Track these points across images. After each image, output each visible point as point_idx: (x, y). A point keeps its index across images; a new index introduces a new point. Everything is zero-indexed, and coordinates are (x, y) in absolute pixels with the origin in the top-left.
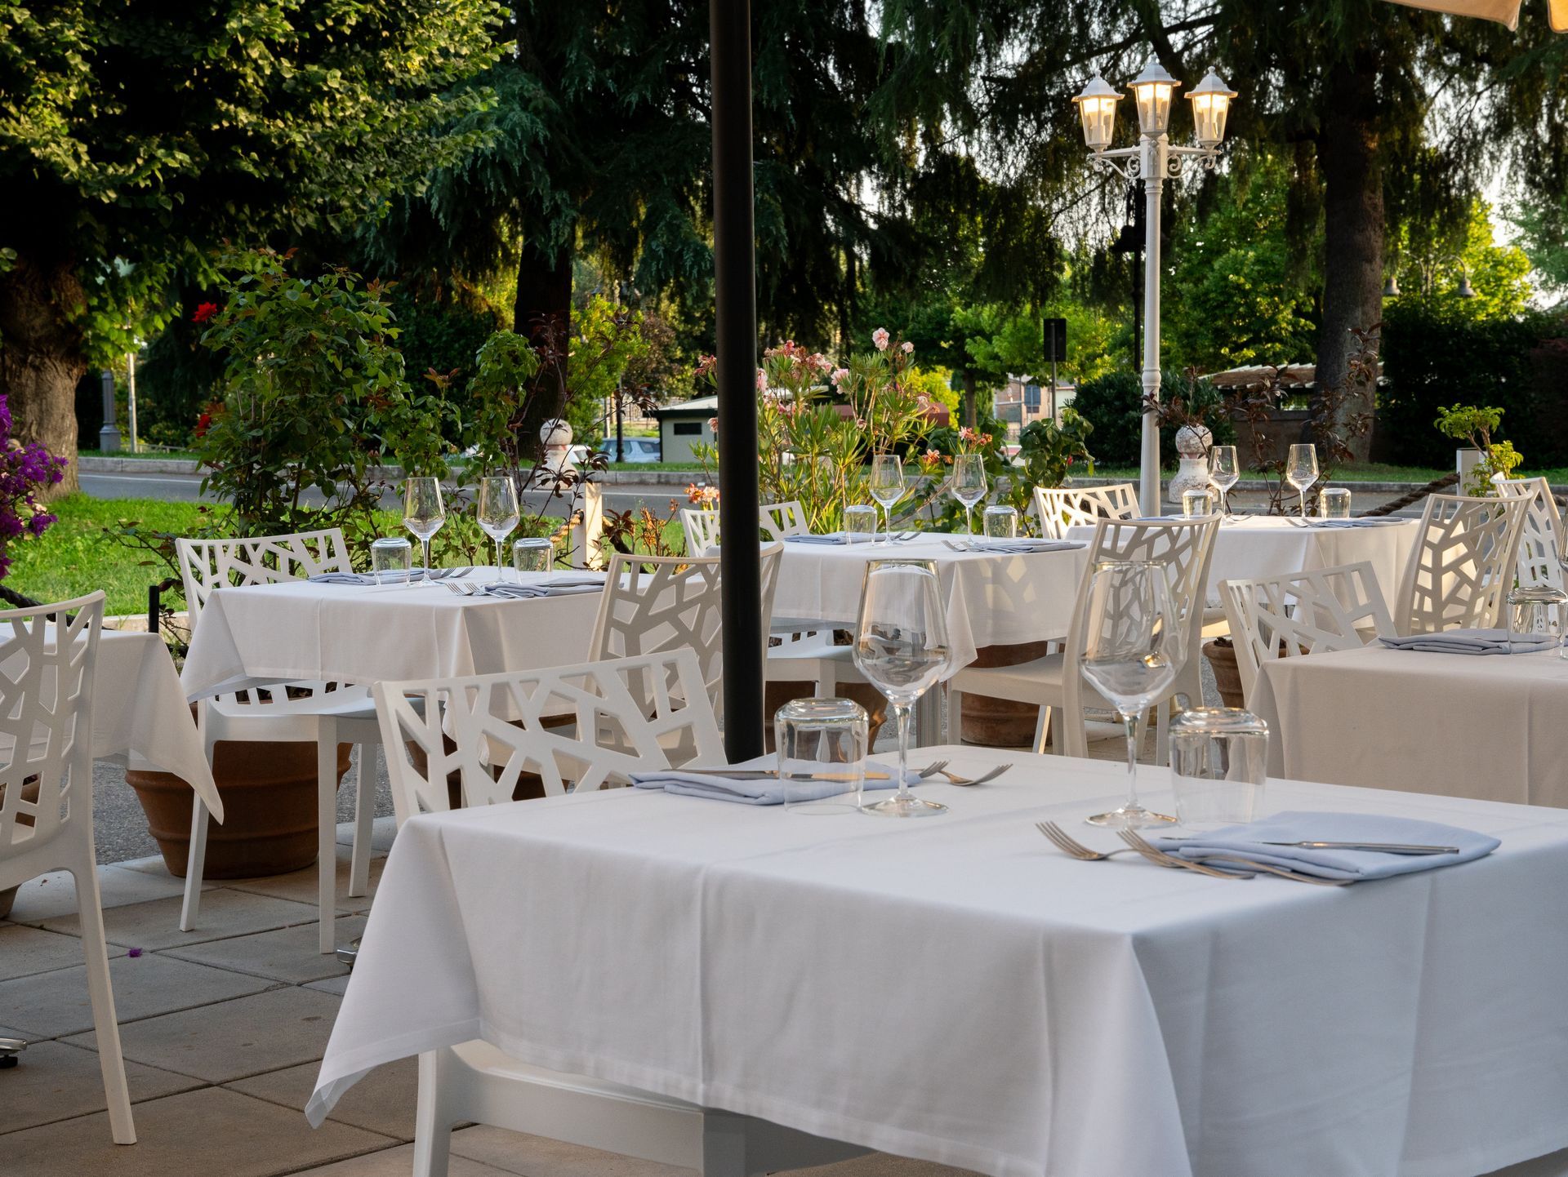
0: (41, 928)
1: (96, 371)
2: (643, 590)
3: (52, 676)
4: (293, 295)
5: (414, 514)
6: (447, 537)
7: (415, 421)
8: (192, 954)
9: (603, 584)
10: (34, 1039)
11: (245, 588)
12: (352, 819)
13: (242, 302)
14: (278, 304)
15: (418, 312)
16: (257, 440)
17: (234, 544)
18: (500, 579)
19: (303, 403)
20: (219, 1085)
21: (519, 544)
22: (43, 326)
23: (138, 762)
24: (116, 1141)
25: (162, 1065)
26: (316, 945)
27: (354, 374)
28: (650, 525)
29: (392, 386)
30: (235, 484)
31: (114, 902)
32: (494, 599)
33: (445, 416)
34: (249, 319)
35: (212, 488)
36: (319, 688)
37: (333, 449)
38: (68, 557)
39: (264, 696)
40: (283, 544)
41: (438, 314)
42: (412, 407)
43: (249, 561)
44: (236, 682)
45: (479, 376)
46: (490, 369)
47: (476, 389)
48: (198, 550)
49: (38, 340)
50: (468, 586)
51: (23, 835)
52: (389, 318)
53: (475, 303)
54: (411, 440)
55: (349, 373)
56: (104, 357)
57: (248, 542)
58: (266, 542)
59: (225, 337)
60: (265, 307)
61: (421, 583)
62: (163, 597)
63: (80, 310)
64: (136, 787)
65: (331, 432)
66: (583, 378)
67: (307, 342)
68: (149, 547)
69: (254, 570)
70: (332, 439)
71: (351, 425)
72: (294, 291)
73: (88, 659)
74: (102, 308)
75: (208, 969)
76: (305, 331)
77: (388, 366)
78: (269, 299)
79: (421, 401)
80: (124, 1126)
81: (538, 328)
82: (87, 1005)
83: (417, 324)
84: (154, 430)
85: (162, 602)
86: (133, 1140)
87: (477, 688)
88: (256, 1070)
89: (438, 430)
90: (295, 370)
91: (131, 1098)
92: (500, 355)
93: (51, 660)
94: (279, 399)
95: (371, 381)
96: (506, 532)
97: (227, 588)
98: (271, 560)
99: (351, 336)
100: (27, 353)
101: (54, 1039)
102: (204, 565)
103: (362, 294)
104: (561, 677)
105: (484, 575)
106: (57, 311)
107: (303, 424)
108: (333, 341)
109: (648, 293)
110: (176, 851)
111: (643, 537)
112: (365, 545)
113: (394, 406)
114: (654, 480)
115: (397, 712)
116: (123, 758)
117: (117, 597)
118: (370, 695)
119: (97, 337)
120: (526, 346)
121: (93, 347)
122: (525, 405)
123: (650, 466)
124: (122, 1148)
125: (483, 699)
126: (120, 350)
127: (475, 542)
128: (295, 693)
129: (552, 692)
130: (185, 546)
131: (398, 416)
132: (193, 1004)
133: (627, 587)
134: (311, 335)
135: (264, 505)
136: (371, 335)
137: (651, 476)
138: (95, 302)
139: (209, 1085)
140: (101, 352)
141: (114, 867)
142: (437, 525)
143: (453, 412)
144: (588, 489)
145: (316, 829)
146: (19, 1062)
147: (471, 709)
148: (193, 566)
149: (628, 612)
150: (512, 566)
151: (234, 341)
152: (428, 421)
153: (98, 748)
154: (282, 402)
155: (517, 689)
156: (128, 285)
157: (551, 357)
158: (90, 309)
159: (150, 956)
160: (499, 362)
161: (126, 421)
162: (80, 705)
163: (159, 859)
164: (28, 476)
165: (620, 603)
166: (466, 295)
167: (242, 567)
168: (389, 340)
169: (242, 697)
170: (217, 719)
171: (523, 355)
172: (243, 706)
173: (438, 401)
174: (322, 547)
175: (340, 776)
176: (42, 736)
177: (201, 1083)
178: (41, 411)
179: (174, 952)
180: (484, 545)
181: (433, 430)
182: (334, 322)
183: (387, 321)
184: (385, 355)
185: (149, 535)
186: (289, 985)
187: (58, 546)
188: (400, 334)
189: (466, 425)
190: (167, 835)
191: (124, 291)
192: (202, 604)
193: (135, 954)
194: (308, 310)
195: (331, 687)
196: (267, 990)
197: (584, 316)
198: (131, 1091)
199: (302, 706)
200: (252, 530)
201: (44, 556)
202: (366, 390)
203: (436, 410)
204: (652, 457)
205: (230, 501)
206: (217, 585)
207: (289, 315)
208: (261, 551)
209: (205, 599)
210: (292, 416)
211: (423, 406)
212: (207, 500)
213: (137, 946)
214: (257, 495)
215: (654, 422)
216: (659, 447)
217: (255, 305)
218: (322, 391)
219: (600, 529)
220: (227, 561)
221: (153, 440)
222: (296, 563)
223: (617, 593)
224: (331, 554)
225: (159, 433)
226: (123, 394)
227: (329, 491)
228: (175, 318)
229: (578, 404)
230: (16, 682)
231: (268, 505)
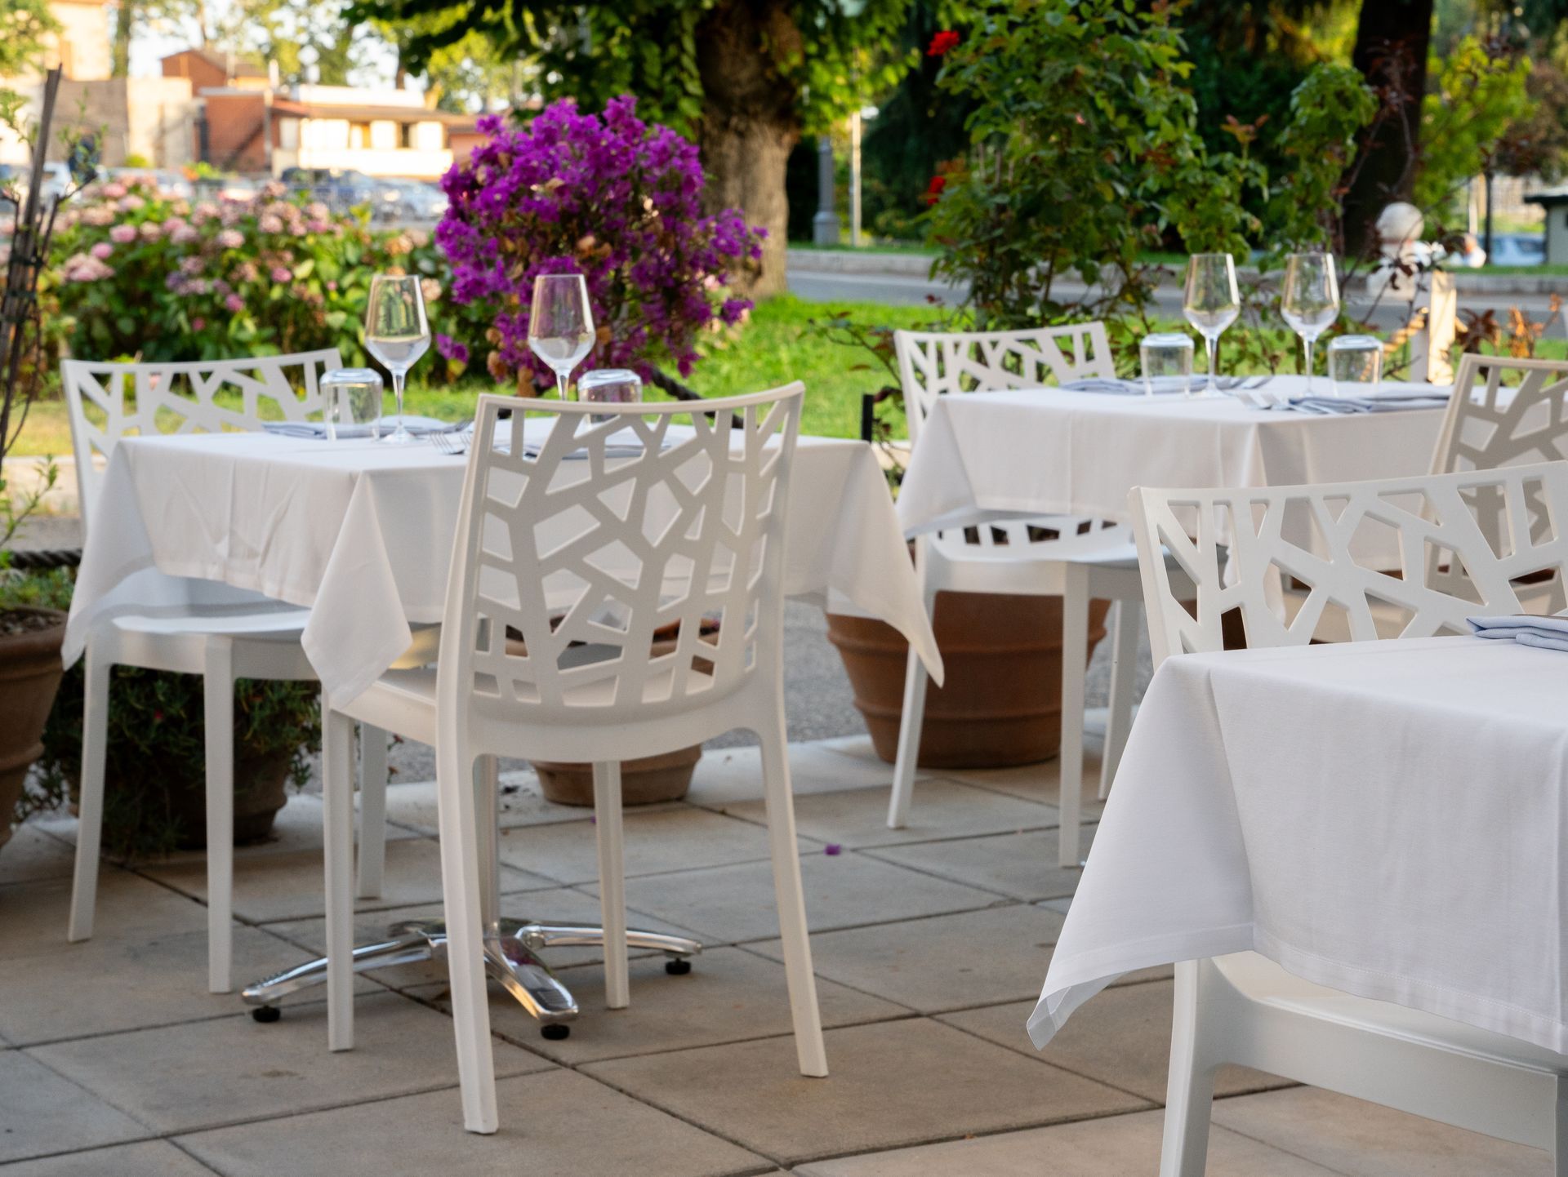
0: (723, 813)
1: (812, 140)
2: (1503, 408)
3: (738, 487)
4: (1056, 18)
5: (1198, 303)
6: (1242, 341)
7: (1206, 186)
8: (903, 856)
9: (1446, 398)
10: (711, 943)
11: (980, 395)
12: (1106, 705)
13: (991, 29)
14: (1036, 32)
15: (1222, 62)
16: (1001, 208)
17: (967, 339)
18: (1309, 391)
19: (1063, 161)
20: (930, 1015)
21: (1337, 344)
22: (751, 80)
23: (841, 604)
24: (804, 1070)
25: (863, 987)
26: (1055, 855)
27: (1130, 122)
28: (1520, 330)
29: (1179, 141)
30: (971, 266)
31: (808, 789)
32: (1301, 414)
33: (1246, 181)
34: (998, 51)
35: (944, 269)
36: (1068, 528)
37: (1099, 223)
38: (769, 371)
39: (999, 536)
40: (1030, 342)
41: (1247, 64)
42: (1203, 169)
43: (986, 364)
44: (963, 516)
45: (1295, 124)
46: (1310, 116)
47: (1290, 142)
48: (923, 347)
49: (744, 99)
50: (1266, 398)
51: (701, 684)
52: (1178, 47)
53: (1299, 50)
54: (1199, 212)
55: (1123, 122)
56: (822, 121)
57: (985, 338)
58: (1009, 339)
59: (966, 76)
60: (1019, 35)
61: (1204, 394)
62: (878, 408)
63: (796, 60)
64: (842, 647)
65: (1096, 200)
66: (1441, 151)
67: (1069, 80)
68: (864, 344)
69: (992, 374)
70: (1097, 208)
71: (1122, 191)
72: (1057, 12)
73: (782, 468)
74: (821, 55)
75: (922, 877)
76: (1069, 65)
77: (1176, 113)
78: (1024, 24)
79: (1215, 160)
80: (813, 1056)
81: (1378, 62)
82: (772, 908)
83: (1220, 78)
84: (881, 220)
85: (876, 415)
86: (823, 1071)
87: (1267, 503)
88: (976, 1001)
89: (1237, 198)
90: (1054, 117)
91: (822, 1022)
92: (1323, 97)
93: (737, 467)
94: (1032, 155)
95: (1151, 134)
96: (1321, 328)
97: (958, 395)
98: (1015, 364)
99: (1127, 72)
100: (729, 113)
101: (734, 945)
102: (929, 365)
103: (1145, 17)
104: (1381, 494)
105: (1287, 384)
106: (767, 61)
107: (1061, 190)
108: (1104, 80)
109: (1537, 31)
110: (885, 727)
111: (1510, 346)
112: (1134, 350)
113: (1177, 166)
114: (1532, 288)
115: (1159, 527)
116: (817, 597)
117: (826, 421)
118: (1132, 540)
119: (815, 94)
120: (1360, 84)
121: (810, 108)
122: (1354, 165)
123: (1529, 270)
124: (810, 1081)
125: (1274, 518)
126: (842, 110)
127: (1280, 349)
128: (1040, 535)
129: (1368, 514)
130: (906, 341)
131: (1184, 180)
132: (901, 915)
133: (1482, 402)
134: (1076, 73)
135: (1008, 293)
136: (1154, 71)
137: (1529, 283)
138: (812, 48)
139: (917, 1015)
140: (818, 112)
141: (811, 747)
142: (1229, 317)
143: (1257, 175)
144: (1438, 279)
145: (1057, 714)
146: (693, 969)
147: (1257, 532)
148: (917, 370)
149: (1482, 435)
150: (1326, 375)
151: (978, 81)
152: (1224, 187)
153: (792, 584)
154: (1035, 159)
155: (1320, 508)
156: (854, 27)
157: (1395, 101)
158: (807, 57)
159: (851, 856)
160: (1321, 105)
161: (846, 208)
162: (771, 525)
163: (865, 740)
164: (722, 250)
165: (1471, 422)
166: (1288, 40)
167: (977, 370)
168: (1177, 80)
169: (972, 536)
170: (939, 563)
171: (1355, 95)
172: (972, 547)
173: (1237, 161)
174: (1079, 350)
175: (1091, 645)
176: (724, 565)
177: (906, 1012)
178: (744, 188)
179: (880, 853)
180: (1290, 351)
181: (1230, 199)
182: (1107, 55)
183: (1175, 53)
184: (1172, 98)
185: (864, 328)
186: (1016, 901)
187: (758, 357)
188: (1192, 72)
189: (1275, 190)
190: (876, 709)
191: (849, 34)
192: (924, 414)
193: (832, 851)
194: (1073, 38)
195: (1084, 528)
196: (991, 906)
197: (1448, 66)
198: (824, 1014)
199: (1046, 549)
200: (991, 325)
201: (741, 369)
202: (1144, 145)
203: (1235, 172)
204: (1534, 259)
205: (966, 286)
206: (944, 392)
207: (1048, 45)
208: (1001, 350)
209: (930, 407)
210: (1046, 176)
211: (1220, 170)
212: (937, 285)
213: (835, 841)
214: (1000, 281)
215: (1537, 212)
216: (1543, 247)
217: (1006, 33)
218: (1087, 144)
219: (1451, 337)
220: (960, 362)
221: (879, 233)
222: (1046, 368)
223: (1468, 409)
224: (1089, 357)
225: (888, 224)
226: (844, 176)
227: (1090, 278)
228: (911, 71)
229: (1433, 187)
230: (696, 492)
231: (1013, 294)
